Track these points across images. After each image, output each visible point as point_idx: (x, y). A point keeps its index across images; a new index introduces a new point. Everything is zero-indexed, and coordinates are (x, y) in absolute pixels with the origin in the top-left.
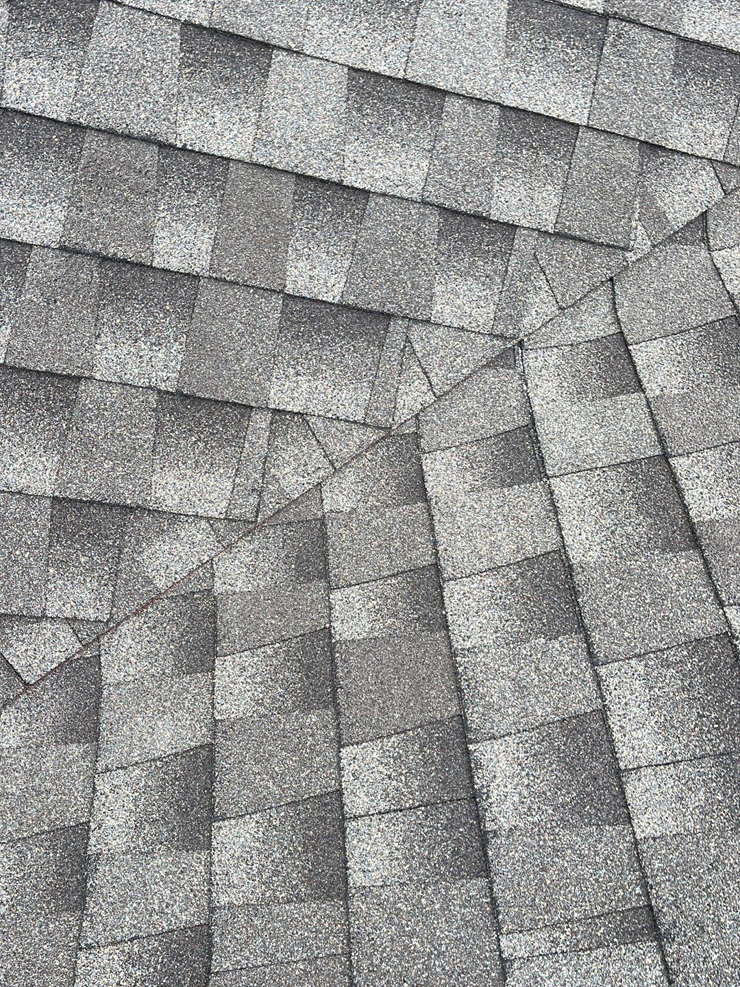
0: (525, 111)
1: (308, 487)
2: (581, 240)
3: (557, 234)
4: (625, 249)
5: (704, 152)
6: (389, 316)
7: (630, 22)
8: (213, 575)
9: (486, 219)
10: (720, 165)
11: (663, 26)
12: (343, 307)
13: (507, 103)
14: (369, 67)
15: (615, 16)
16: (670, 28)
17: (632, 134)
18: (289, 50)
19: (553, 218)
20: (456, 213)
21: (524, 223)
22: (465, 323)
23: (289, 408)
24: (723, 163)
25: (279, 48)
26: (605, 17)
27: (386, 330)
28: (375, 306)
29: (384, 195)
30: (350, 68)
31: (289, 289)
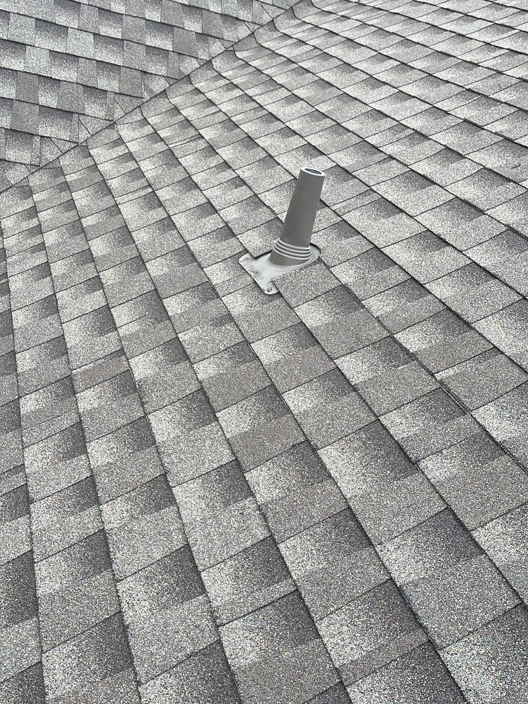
0: (103, 62)
1: (55, 158)
2: (128, 95)
3: (120, 93)
4: (142, 98)
5: (161, 74)
6: (72, 113)
7: (130, 41)
8: (29, 181)
9: (97, 89)
10: (166, 78)
11: (140, 42)
12: (57, 109)
13: (98, 60)
14: (55, 50)
15: (125, 40)
16: (142, 43)
17: (137, 68)
18: (31, 45)
19: (117, 89)
20: (88, 87)
21: (109, 90)
22: (96, 116)
23: (45, 135)
24: (167, 77)
25: (28, 45)
26: (122, 40)
27: (72, 117)
28: (68, 110)
29: (65, 81)
30: (49, 50)
31: (40, 104)
